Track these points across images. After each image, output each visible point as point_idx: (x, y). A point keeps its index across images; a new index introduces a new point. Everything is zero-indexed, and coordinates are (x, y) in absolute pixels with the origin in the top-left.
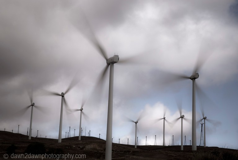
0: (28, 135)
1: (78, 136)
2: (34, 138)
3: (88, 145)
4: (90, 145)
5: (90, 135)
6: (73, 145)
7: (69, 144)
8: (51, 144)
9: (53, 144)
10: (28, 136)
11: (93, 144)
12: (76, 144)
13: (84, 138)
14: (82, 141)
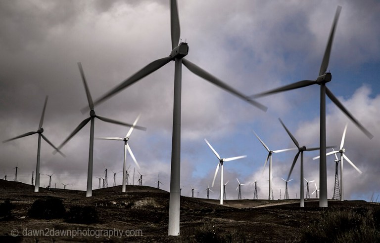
0: (34, 184)
2: (44, 188)
3: (139, 200)
4: (142, 200)
5: (141, 183)
6: (112, 201)
7: (106, 198)
8: (74, 200)
9: (77, 200)
10: (34, 186)
11: (148, 199)
12: (118, 199)
14: (129, 194)
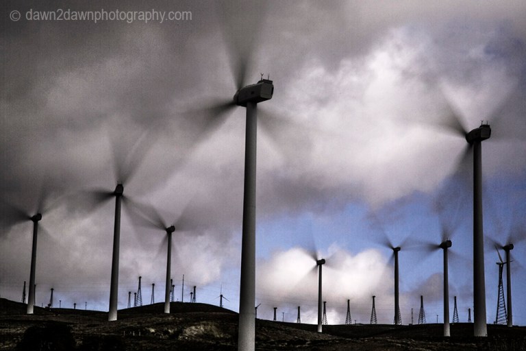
0: (26, 302)
1: (164, 301)
3: (190, 326)
4: (195, 326)
5: (194, 298)
6: (148, 327)
7: (139, 323)
8: (88, 326)
9: (94, 326)
10: (26, 306)
12: (158, 324)
13: (177, 307)
14: (174, 316)
